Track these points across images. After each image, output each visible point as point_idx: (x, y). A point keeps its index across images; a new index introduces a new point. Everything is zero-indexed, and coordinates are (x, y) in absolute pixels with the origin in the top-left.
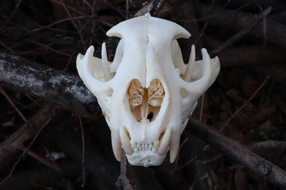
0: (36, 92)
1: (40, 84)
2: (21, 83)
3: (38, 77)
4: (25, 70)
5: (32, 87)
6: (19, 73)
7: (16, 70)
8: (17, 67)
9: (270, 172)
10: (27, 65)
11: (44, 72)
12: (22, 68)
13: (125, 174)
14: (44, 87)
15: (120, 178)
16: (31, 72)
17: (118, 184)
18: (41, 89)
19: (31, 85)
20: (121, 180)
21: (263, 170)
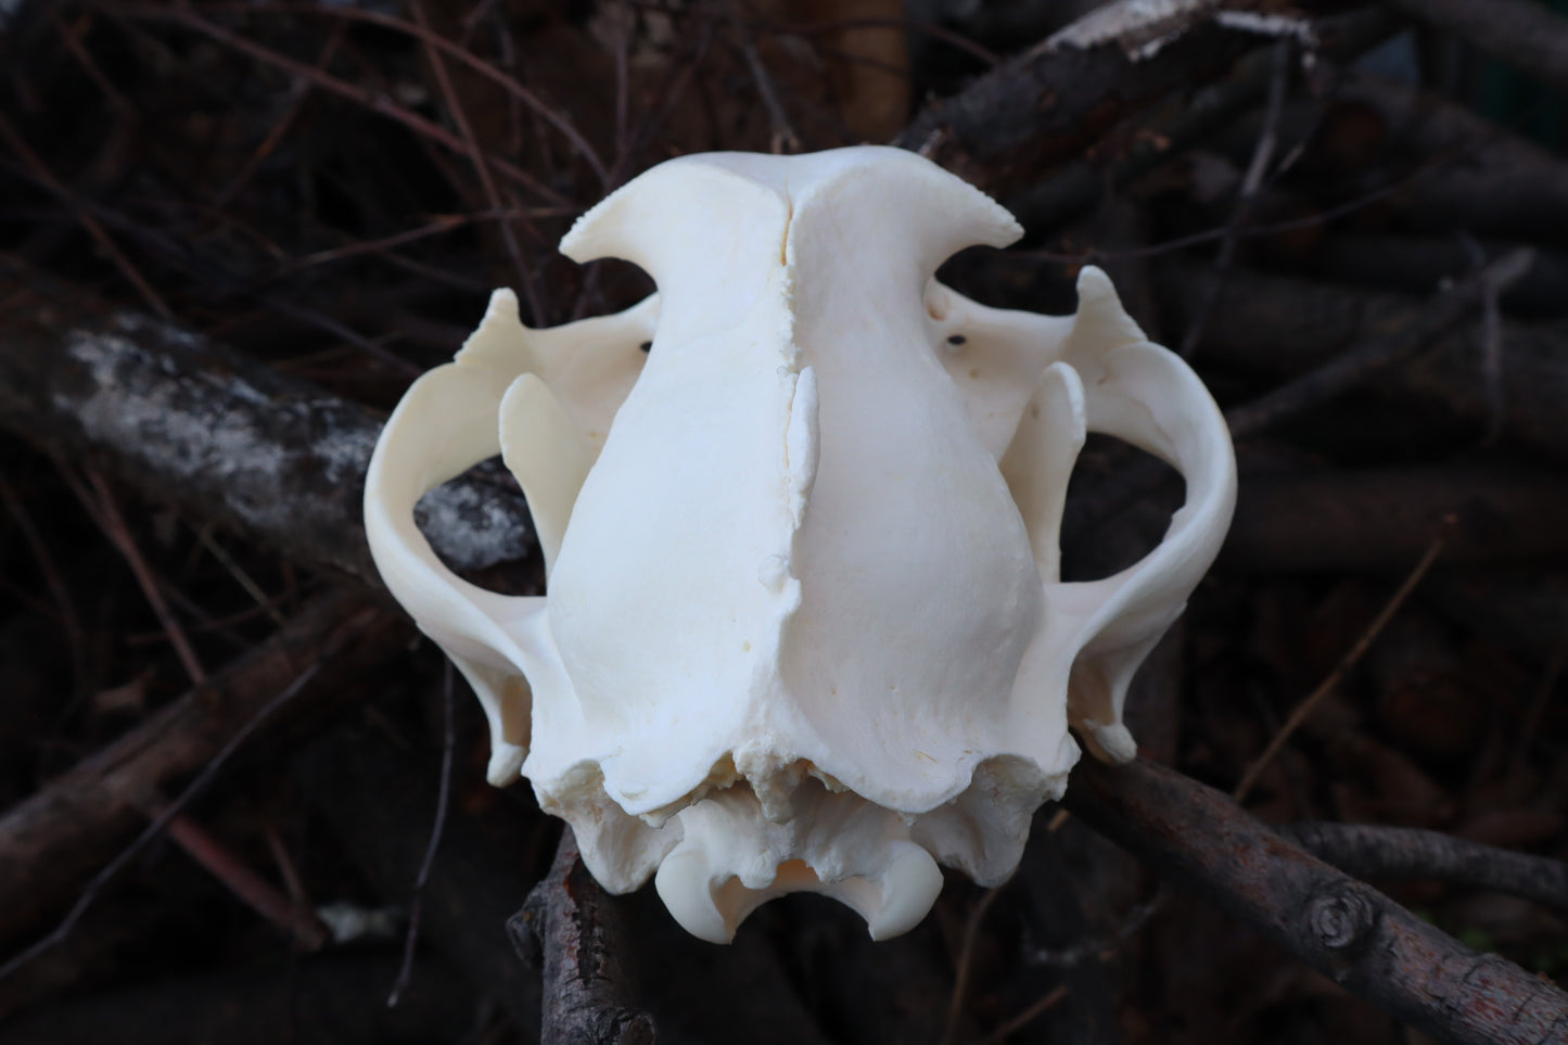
0: (249, 501)
1: (270, 460)
2: (183, 452)
3: (265, 428)
4: (212, 392)
5: (232, 476)
6: (180, 402)
7: (171, 387)
8: (176, 378)
9: (1367, 936)
10: (228, 370)
11: (302, 408)
12: (198, 381)
13: (562, 877)
14: (287, 478)
15: (534, 894)
16: (237, 403)
17: (517, 925)
18: (274, 488)
19: (228, 467)
20: (539, 903)
21: (1330, 925)
